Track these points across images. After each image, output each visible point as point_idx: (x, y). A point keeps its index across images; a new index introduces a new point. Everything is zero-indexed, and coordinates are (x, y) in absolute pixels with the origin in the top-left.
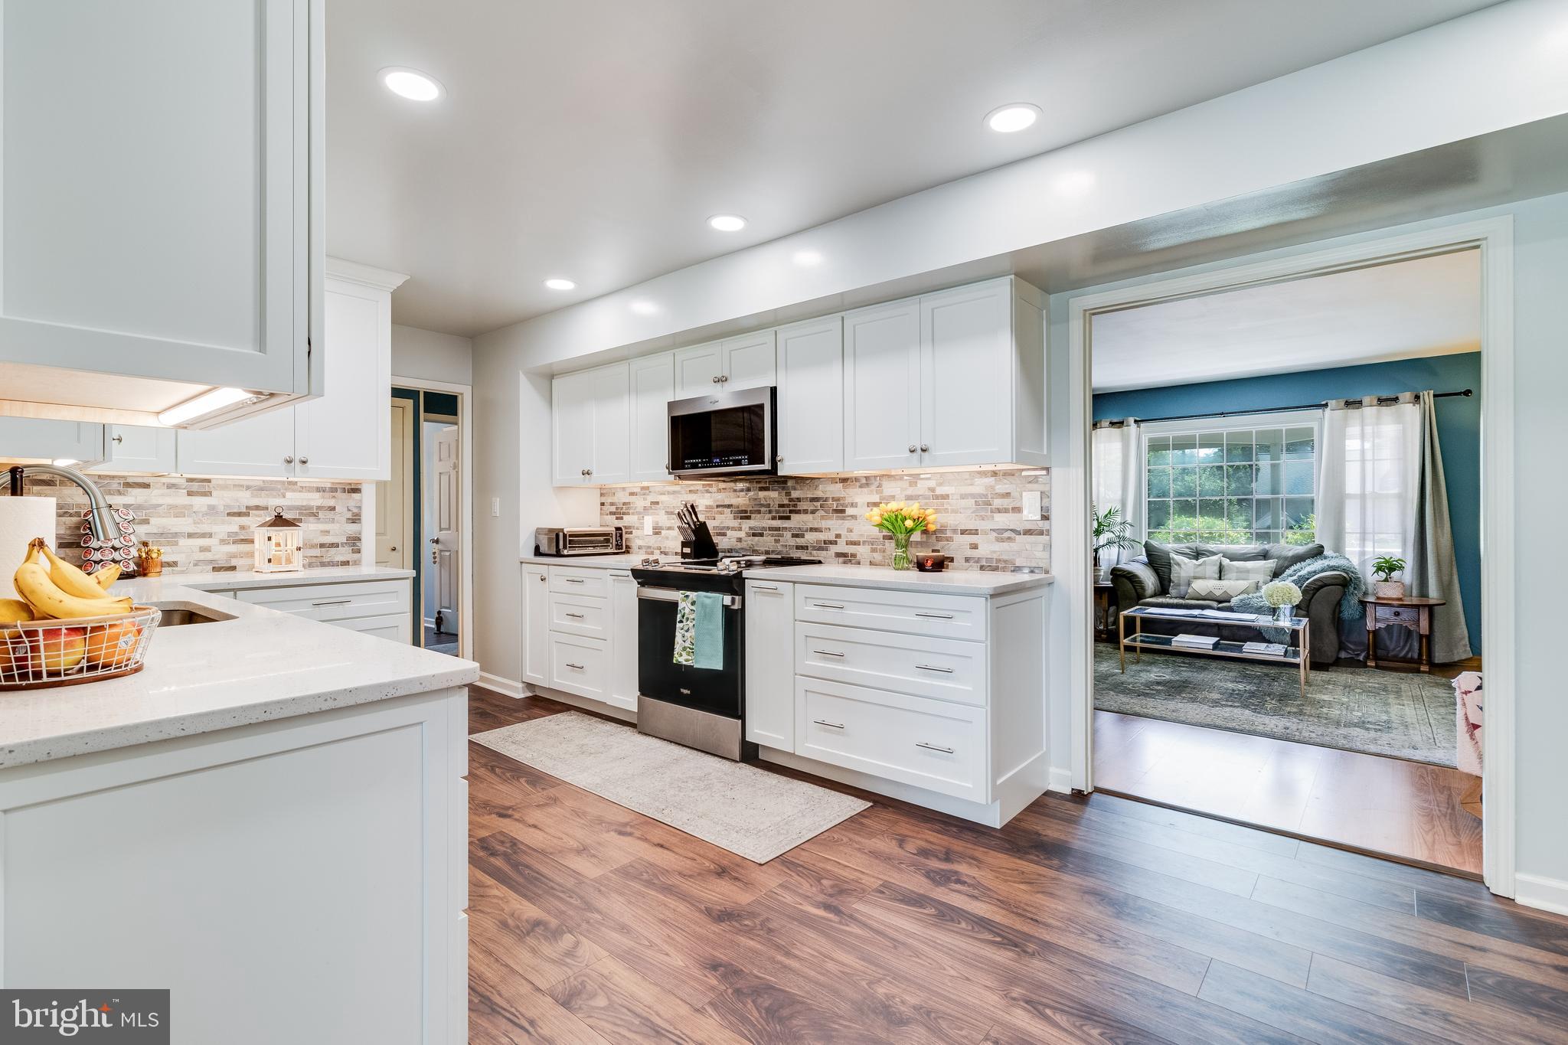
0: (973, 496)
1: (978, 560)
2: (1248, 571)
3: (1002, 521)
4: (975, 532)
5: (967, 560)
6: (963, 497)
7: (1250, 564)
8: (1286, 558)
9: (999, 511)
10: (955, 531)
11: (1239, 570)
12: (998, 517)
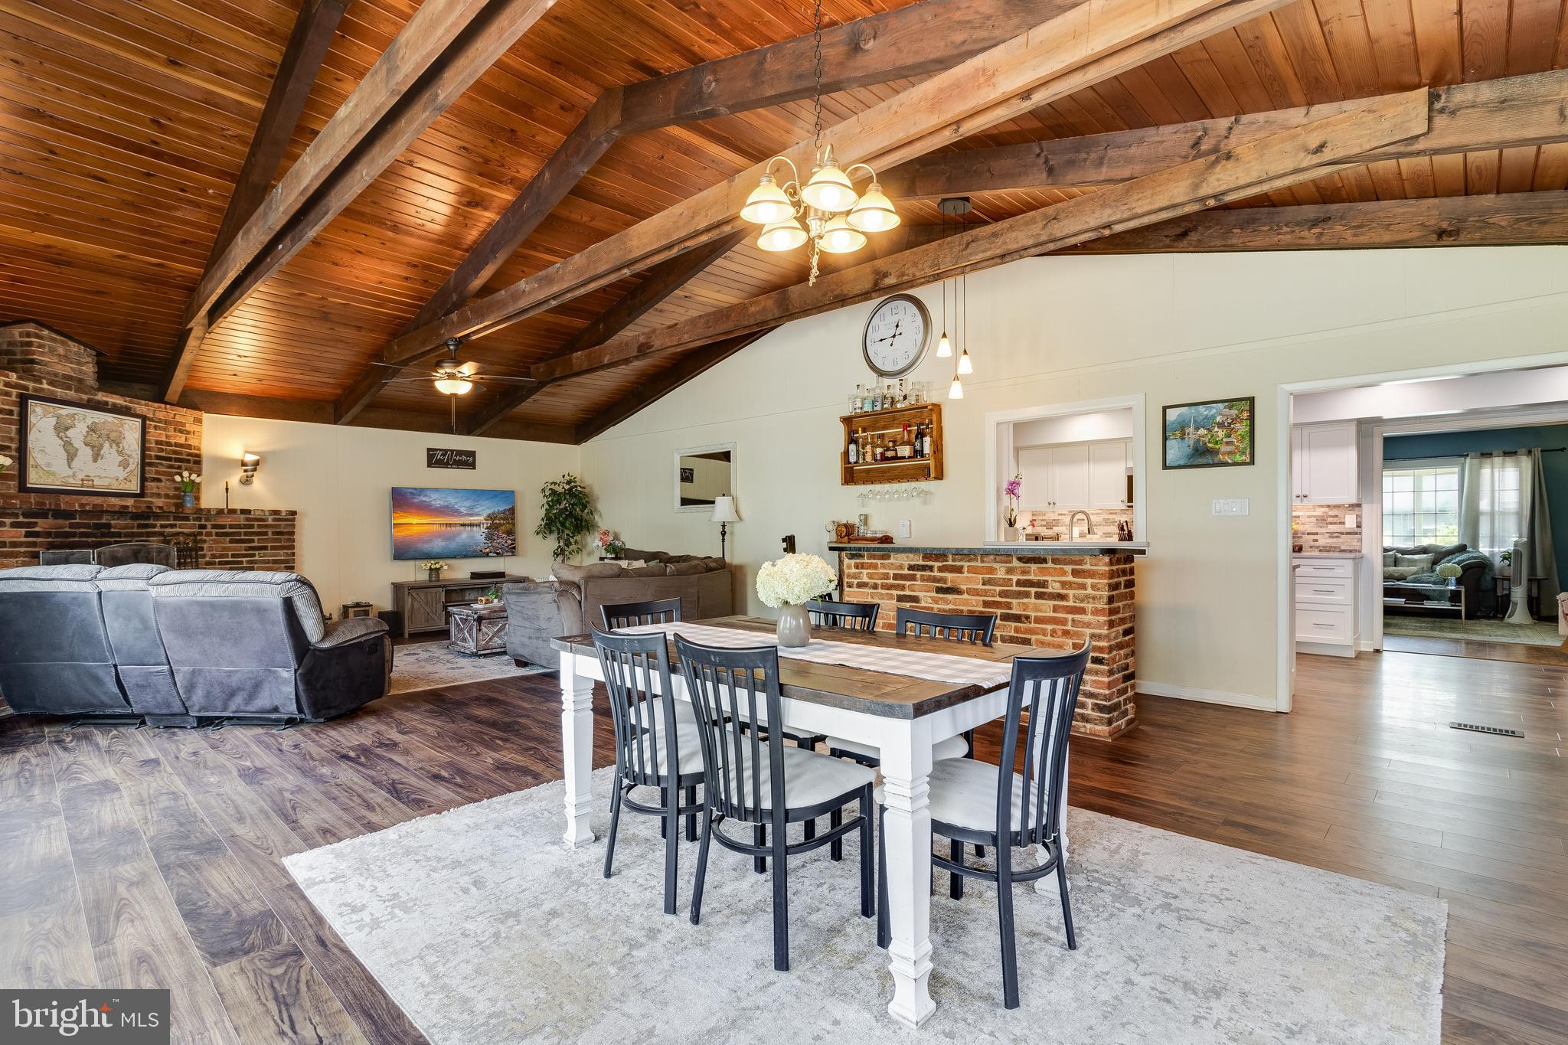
0: (1315, 516)
1: (1318, 547)
2: (1415, 561)
3: (1332, 528)
4: (1317, 534)
5: (1311, 547)
6: (1309, 517)
7: (1416, 557)
8: (1441, 553)
9: (1331, 524)
10: (1303, 533)
11: (1409, 560)
12: (1330, 526)
